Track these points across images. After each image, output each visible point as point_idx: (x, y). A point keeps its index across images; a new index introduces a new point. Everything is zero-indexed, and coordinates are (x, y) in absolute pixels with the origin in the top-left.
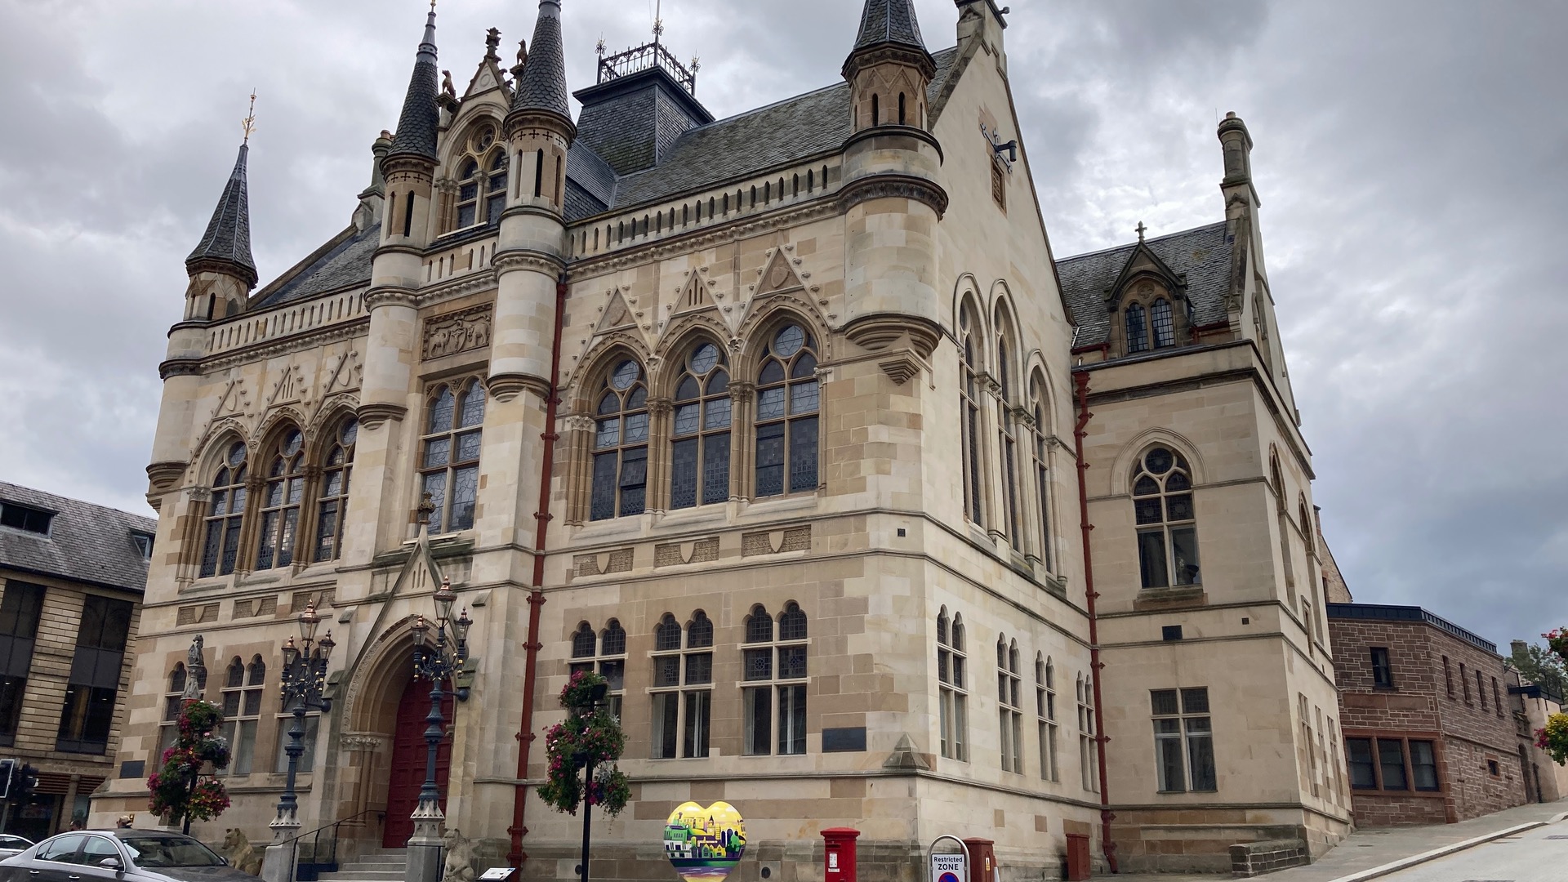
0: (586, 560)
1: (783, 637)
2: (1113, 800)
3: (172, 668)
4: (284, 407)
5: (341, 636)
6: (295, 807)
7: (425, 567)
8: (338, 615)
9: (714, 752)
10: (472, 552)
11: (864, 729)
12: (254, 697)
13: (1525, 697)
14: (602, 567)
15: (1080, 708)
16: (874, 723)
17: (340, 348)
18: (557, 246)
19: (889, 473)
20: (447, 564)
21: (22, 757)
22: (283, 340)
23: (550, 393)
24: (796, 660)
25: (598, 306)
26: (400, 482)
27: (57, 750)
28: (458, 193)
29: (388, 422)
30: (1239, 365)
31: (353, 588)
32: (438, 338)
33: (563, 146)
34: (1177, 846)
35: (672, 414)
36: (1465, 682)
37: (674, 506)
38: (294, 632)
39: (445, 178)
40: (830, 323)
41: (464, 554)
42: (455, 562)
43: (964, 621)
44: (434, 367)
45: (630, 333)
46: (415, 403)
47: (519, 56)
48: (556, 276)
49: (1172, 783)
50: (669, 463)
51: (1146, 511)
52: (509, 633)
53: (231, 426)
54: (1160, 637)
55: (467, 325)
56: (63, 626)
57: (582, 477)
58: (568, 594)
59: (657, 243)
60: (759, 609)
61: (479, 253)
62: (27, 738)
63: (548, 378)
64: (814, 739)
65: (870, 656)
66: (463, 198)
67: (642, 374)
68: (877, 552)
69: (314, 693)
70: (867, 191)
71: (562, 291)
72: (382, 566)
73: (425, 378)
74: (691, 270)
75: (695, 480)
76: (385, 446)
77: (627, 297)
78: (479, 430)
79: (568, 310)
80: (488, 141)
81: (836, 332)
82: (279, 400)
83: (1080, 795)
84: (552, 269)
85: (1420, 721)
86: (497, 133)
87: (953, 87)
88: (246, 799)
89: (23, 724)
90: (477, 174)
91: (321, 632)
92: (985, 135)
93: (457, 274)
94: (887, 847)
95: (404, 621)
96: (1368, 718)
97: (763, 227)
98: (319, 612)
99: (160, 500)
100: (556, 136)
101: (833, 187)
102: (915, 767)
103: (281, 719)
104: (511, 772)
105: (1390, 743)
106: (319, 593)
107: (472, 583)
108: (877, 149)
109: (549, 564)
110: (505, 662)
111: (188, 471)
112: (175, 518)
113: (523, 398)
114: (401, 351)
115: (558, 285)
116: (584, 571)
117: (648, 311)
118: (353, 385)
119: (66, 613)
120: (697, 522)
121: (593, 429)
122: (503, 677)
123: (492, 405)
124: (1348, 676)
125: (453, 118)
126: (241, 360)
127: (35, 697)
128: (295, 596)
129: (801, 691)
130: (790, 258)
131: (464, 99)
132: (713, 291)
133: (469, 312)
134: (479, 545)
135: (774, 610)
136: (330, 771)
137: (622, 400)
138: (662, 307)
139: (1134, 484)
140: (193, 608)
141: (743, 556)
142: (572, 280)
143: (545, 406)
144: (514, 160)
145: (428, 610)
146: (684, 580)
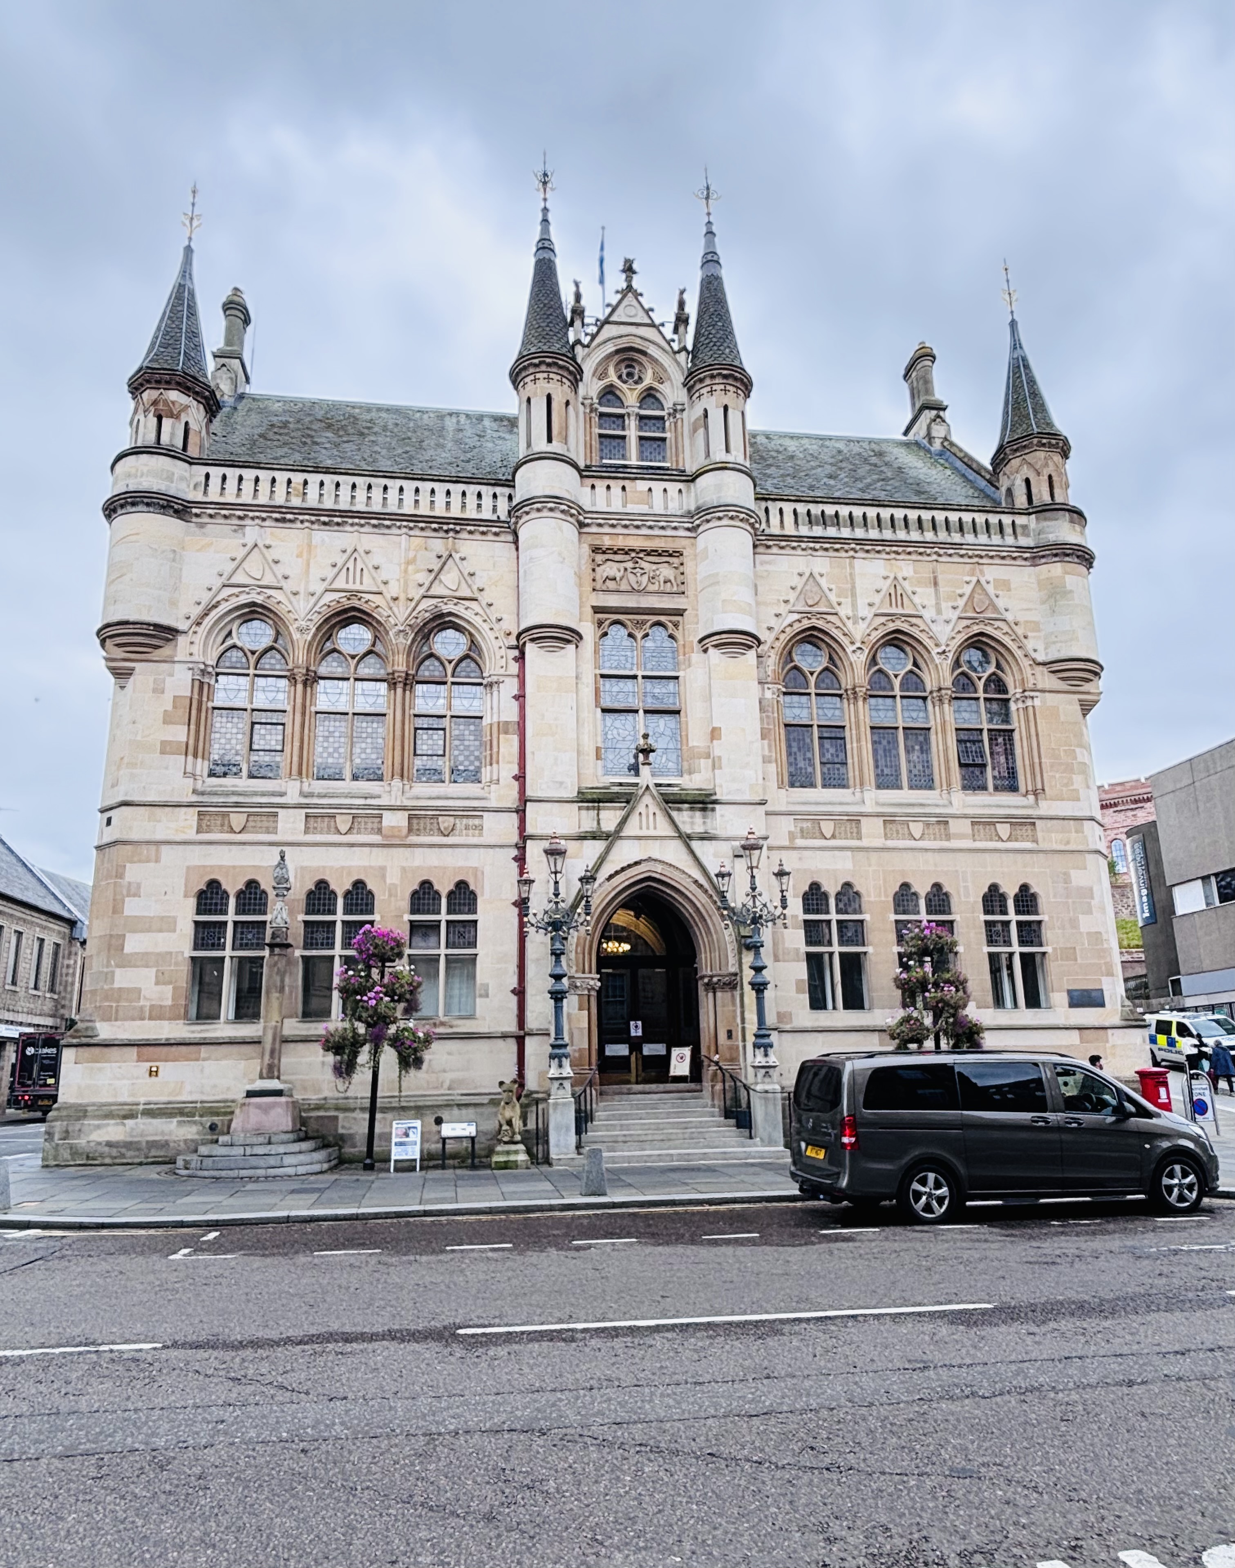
0: (808, 825)
1: (1019, 912)
3: (198, 886)
4: (354, 594)
7: (653, 808)
10: (712, 803)
11: (1103, 992)
12: (361, 927)
14: (828, 833)
16: (1107, 986)
17: (438, 545)
22: (346, 513)
24: (1032, 932)
25: (791, 584)
26: (588, 712)
28: (597, 419)
31: (555, 820)
32: (609, 570)
35: (868, 702)
37: (879, 787)
39: (591, 398)
40: (1034, 655)
41: (705, 802)
44: (612, 601)
45: (829, 618)
46: (589, 633)
50: (870, 747)
53: (259, 599)
55: (648, 566)
57: (782, 746)
59: (859, 541)
60: (993, 887)
61: (661, 495)
64: (1060, 999)
65: (1099, 933)
66: (604, 426)
67: (831, 659)
70: (1068, 555)
72: (593, 801)
73: (597, 609)
74: (892, 577)
75: (898, 766)
76: (572, 673)
77: (823, 582)
78: (677, 679)
80: (630, 376)
81: (1039, 664)
82: (340, 584)
86: (651, 372)
93: (630, 508)
95: (636, 863)
97: (962, 556)
99: (133, 669)
101: (1023, 541)
103: (410, 957)
106: (452, 819)
107: (719, 833)
111: (181, 639)
112: (168, 697)
113: (751, 656)
114: (575, 573)
116: (804, 834)
117: (847, 601)
118: (467, 593)
121: (782, 700)
123: (715, 657)
125: (595, 336)
126: (264, 519)
128: (410, 818)
129: (1041, 958)
130: (991, 589)
132: (916, 599)
133: (649, 553)
134: (721, 796)
135: (1010, 890)
137: (811, 679)
138: (861, 601)
140: (225, 815)
141: (974, 841)
146: (919, 855)
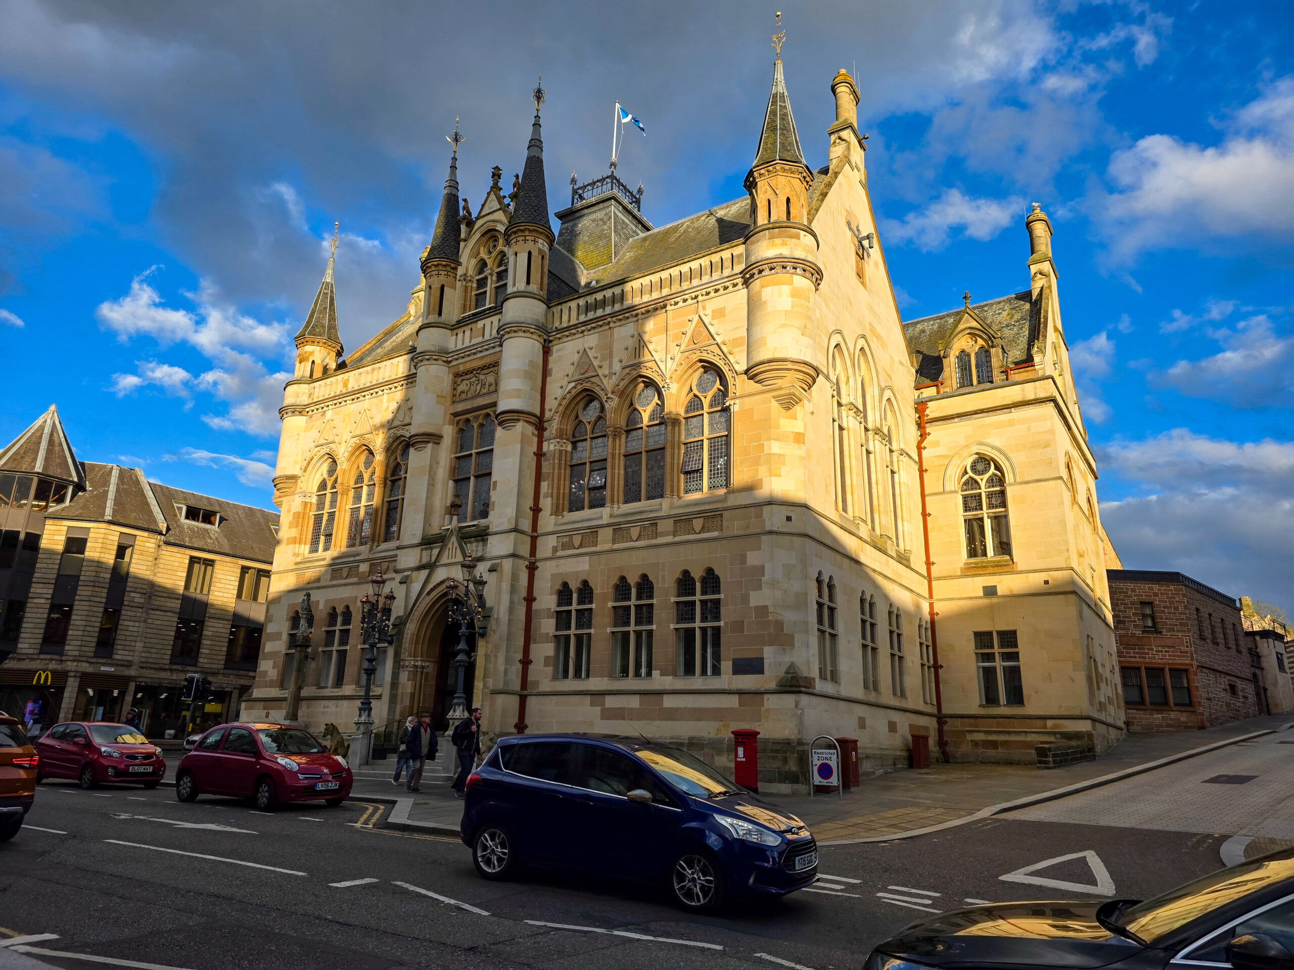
0: (566, 540)
1: (704, 593)
2: (944, 711)
3: (292, 614)
4: (361, 436)
5: (400, 592)
6: (370, 709)
7: (456, 544)
8: (398, 577)
9: (656, 673)
10: (487, 535)
11: (762, 659)
12: (345, 633)
13: (1258, 638)
14: (577, 544)
15: (921, 644)
16: (769, 654)
17: (398, 395)
18: (542, 320)
19: (779, 476)
20: (471, 543)
21: (202, 672)
22: (361, 391)
23: (540, 423)
24: (713, 610)
25: (571, 362)
26: (439, 486)
27: (225, 668)
28: (475, 285)
29: (430, 445)
30: (1042, 395)
31: (409, 559)
32: (463, 387)
33: (546, 248)
34: (994, 745)
35: (624, 436)
36: (1213, 627)
37: (626, 502)
38: (369, 590)
39: (465, 275)
40: (736, 367)
41: (482, 535)
42: (477, 541)
43: (836, 582)
44: (460, 407)
45: (594, 380)
46: (448, 432)
47: (514, 186)
48: (542, 341)
49: (991, 699)
50: (622, 472)
51: (971, 502)
52: (513, 590)
53: (328, 451)
54: (982, 594)
55: (482, 377)
56: (227, 586)
57: (562, 482)
58: (553, 563)
59: (612, 315)
60: (686, 573)
61: (490, 325)
62: (206, 661)
63: (538, 413)
64: (726, 666)
65: (766, 607)
66: (478, 288)
67: (603, 408)
68: (771, 532)
69: (382, 631)
71: (546, 351)
72: (428, 544)
73: (456, 415)
74: (636, 334)
75: (640, 483)
76: (428, 463)
77: (591, 354)
78: (492, 450)
79: (550, 365)
80: (495, 246)
81: (741, 374)
82: (358, 432)
83: (922, 707)
84: (539, 336)
85: (1178, 656)
86: (501, 241)
87: (827, 193)
88: (340, 702)
89: (203, 651)
90: (487, 272)
91: (386, 590)
92: (850, 229)
93: (474, 341)
94: (780, 743)
95: (442, 582)
96: (1138, 653)
97: (686, 300)
98: (385, 577)
99: (282, 501)
100: (541, 241)
101: (738, 268)
102: (800, 686)
103: (363, 649)
104: (517, 686)
105: (1155, 672)
106: (386, 563)
107: (488, 555)
108: (770, 238)
109: (540, 541)
110: (511, 609)
111: (299, 481)
112: (292, 513)
113: (520, 426)
114: (438, 396)
115: (544, 347)
116: (565, 547)
117: (606, 364)
118: (407, 421)
119: (228, 578)
120: (641, 512)
121: (569, 448)
122: (509, 620)
123: (499, 432)
124: (1123, 622)
125: (470, 231)
126: (333, 405)
127: (210, 633)
128: (371, 565)
129: (717, 631)
130: (708, 321)
131: (477, 218)
132: (651, 347)
133: (483, 368)
134: (493, 529)
135: (697, 574)
136: (394, 684)
137: (589, 427)
138: (615, 360)
139: (961, 483)
140: (304, 574)
141: (674, 536)
142: (554, 343)
143: (536, 433)
144: (512, 259)
145: (458, 574)
146: (633, 553)
